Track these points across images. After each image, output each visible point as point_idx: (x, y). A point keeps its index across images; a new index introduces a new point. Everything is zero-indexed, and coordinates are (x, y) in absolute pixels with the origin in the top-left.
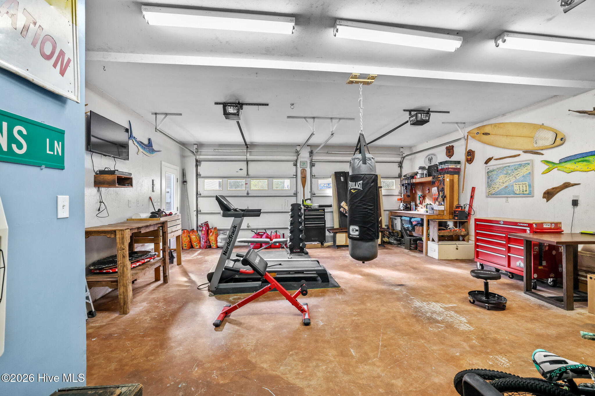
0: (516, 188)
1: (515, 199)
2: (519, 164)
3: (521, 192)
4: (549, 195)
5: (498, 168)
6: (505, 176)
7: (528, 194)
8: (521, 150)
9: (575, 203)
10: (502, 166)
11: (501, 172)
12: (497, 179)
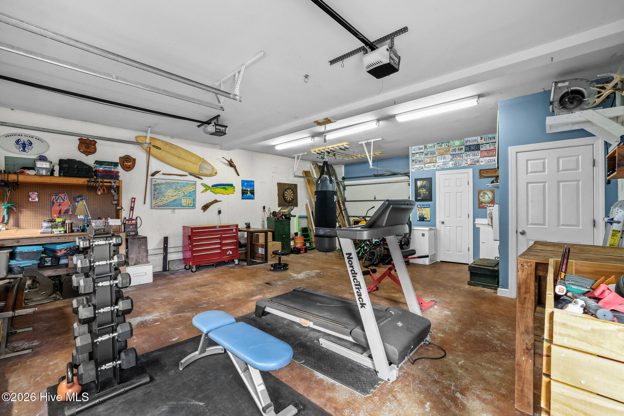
0: (184, 201)
1: (180, 210)
2: (187, 183)
3: (187, 205)
4: (205, 208)
5: (166, 183)
6: (174, 190)
7: (192, 206)
8: (188, 172)
9: (220, 212)
10: (171, 181)
11: (170, 187)
12: (166, 192)
